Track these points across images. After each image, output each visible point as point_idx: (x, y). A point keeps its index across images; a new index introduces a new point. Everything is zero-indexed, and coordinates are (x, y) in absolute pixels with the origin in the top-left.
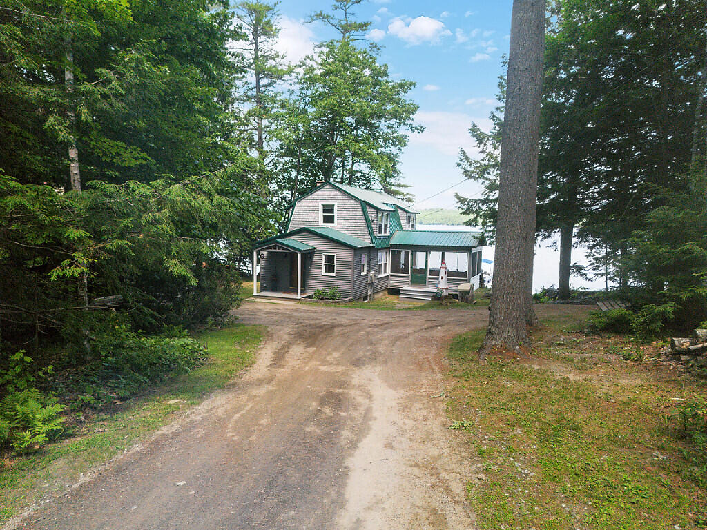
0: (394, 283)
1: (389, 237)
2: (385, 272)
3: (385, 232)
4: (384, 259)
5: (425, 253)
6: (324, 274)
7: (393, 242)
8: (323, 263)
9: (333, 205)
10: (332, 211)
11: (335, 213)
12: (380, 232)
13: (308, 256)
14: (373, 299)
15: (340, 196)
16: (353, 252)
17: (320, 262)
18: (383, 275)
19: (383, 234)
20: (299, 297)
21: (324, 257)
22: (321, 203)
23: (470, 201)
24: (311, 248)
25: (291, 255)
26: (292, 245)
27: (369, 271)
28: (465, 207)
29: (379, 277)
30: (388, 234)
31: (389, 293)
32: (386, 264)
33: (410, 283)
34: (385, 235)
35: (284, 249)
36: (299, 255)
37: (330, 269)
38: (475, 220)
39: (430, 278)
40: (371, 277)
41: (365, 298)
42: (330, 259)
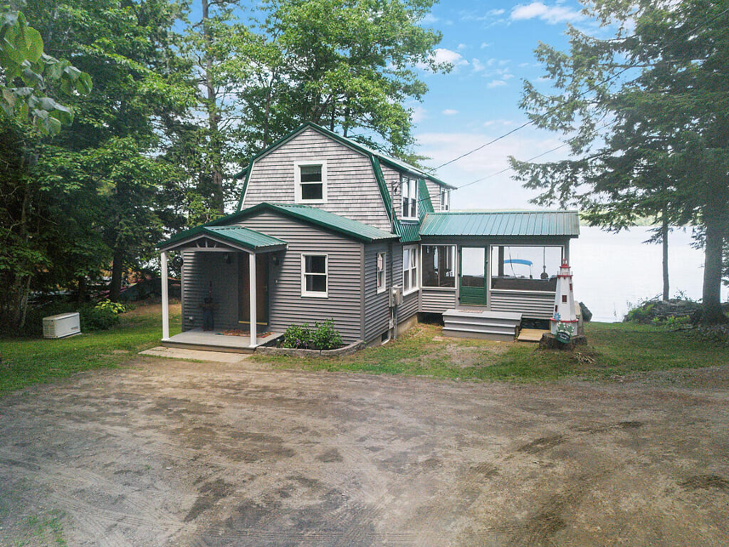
0: (430, 303)
1: (419, 224)
2: (414, 284)
3: (413, 214)
4: (411, 262)
5: (484, 249)
6: (305, 293)
7: (424, 231)
8: (303, 272)
9: (320, 166)
10: (319, 177)
11: (324, 181)
12: (406, 214)
13: (272, 260)
14: (398, 336)
15: (332, 149)
16: (362, 249)
17: (296, 270)
18: (411, 290)
19: (409, 218)
20: (253, 346)
21: (303, 260)
22: (297, 163)
23: (537, 166)
24: (277, 243)
25: (236, 257)
26: (239, 238)
27: (390, 284)
28: (528, 177)
29: (405, 294)
30: (416, 219)
31: (420, 321)
32: (414, 270)
33: (458, 302)
34: (413, 219)
35: (220, 245)
36: (252, 258)
37: (317, 284)
38: (550, 195)
39: (493, 293)
40: (394, 295)
41: (384, 337)
42: (316, 263)
